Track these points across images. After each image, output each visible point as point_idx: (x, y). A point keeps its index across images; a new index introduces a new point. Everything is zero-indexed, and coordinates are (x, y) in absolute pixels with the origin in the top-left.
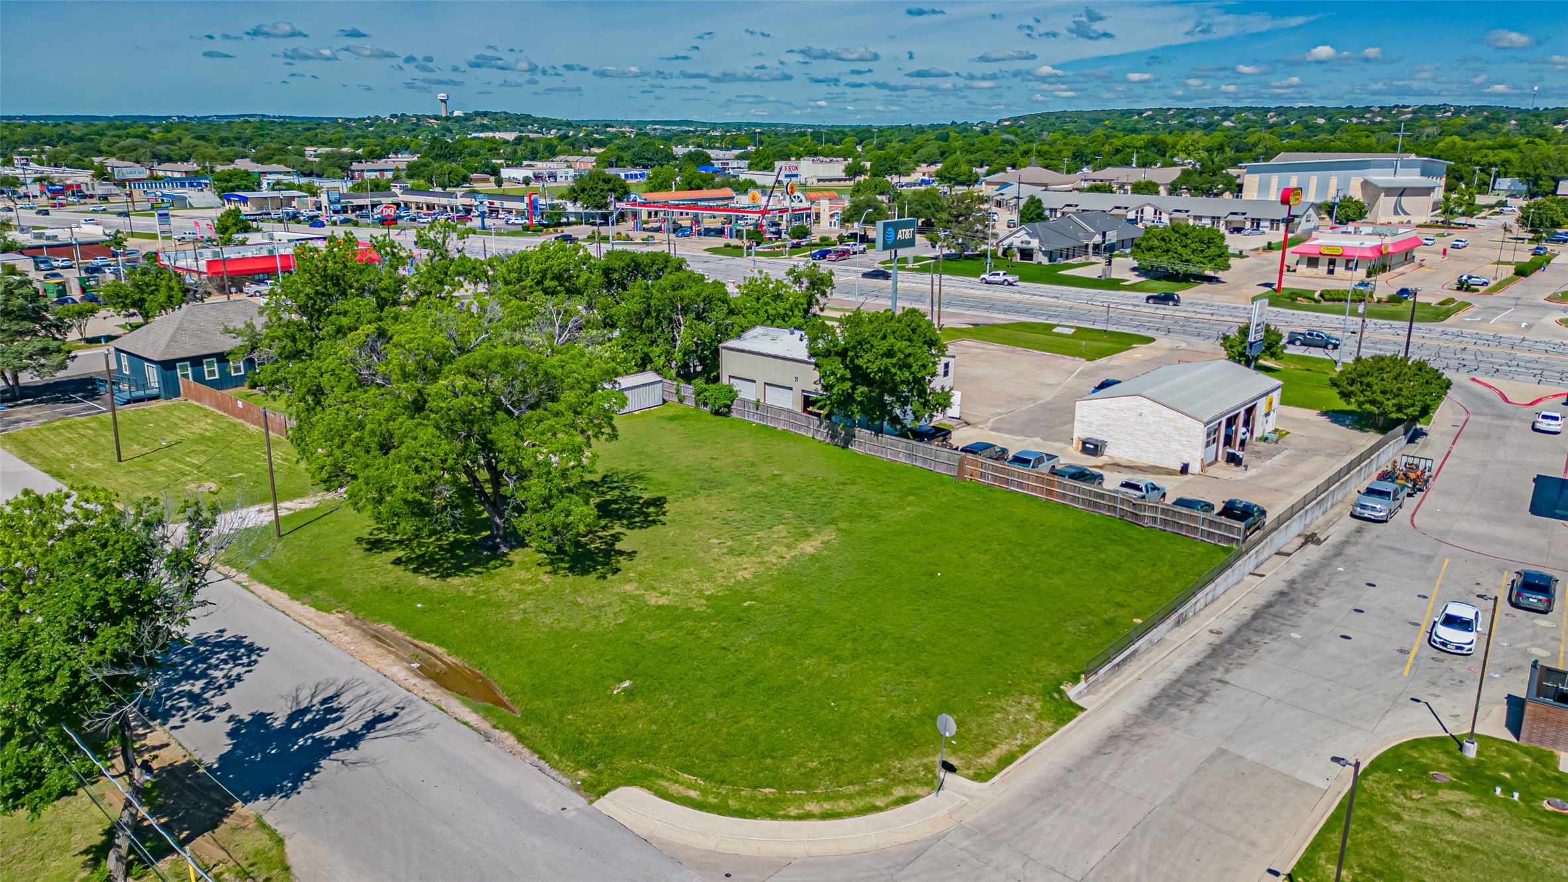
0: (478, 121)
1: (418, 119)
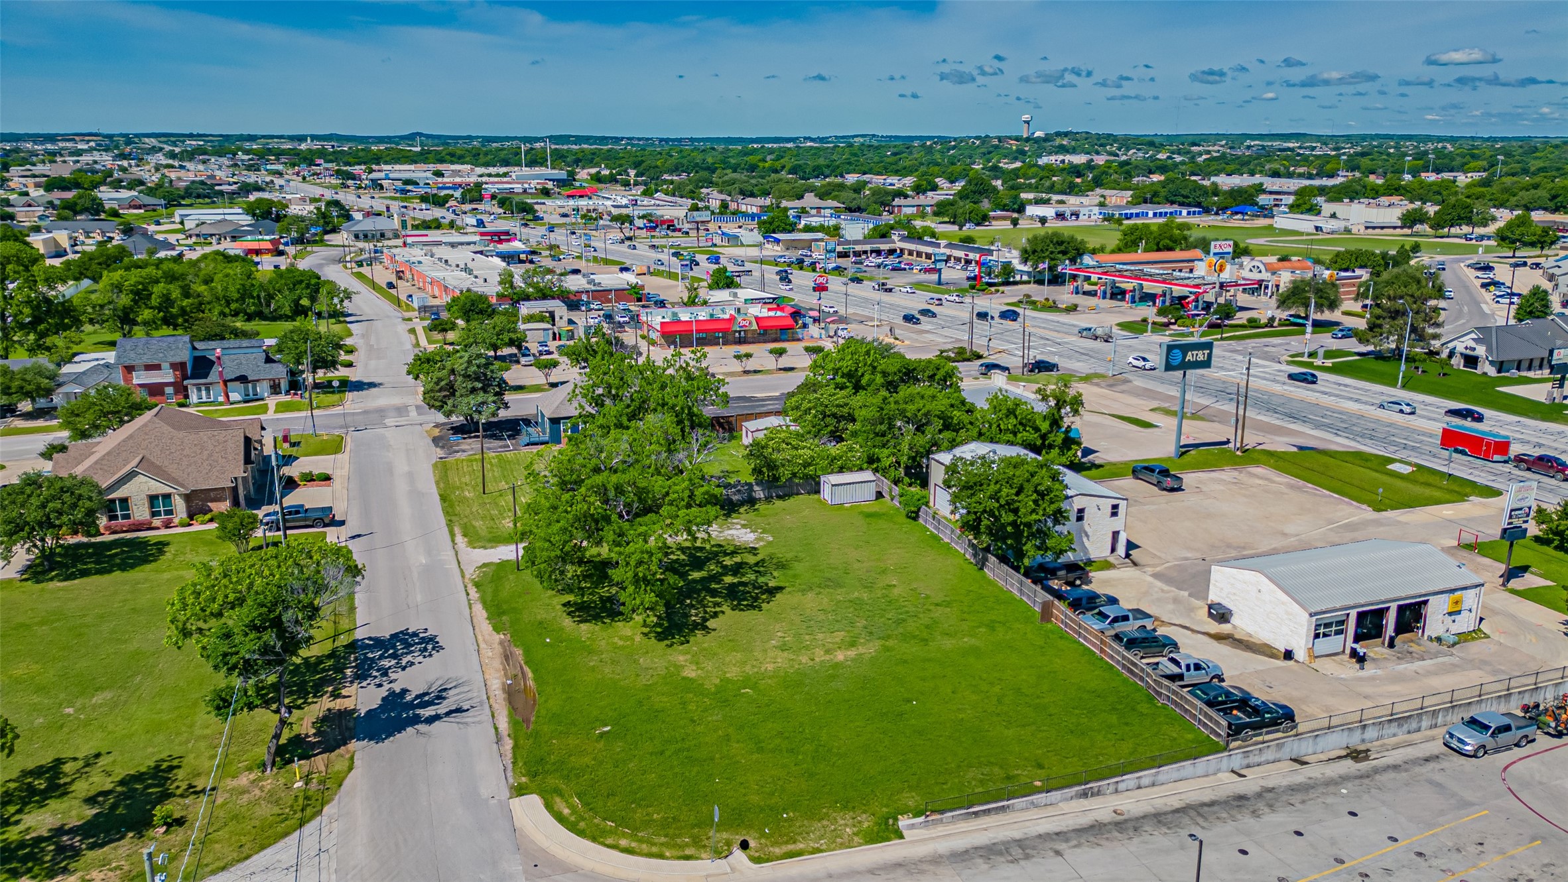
0: (1058, 141)
1: (1000, 141)
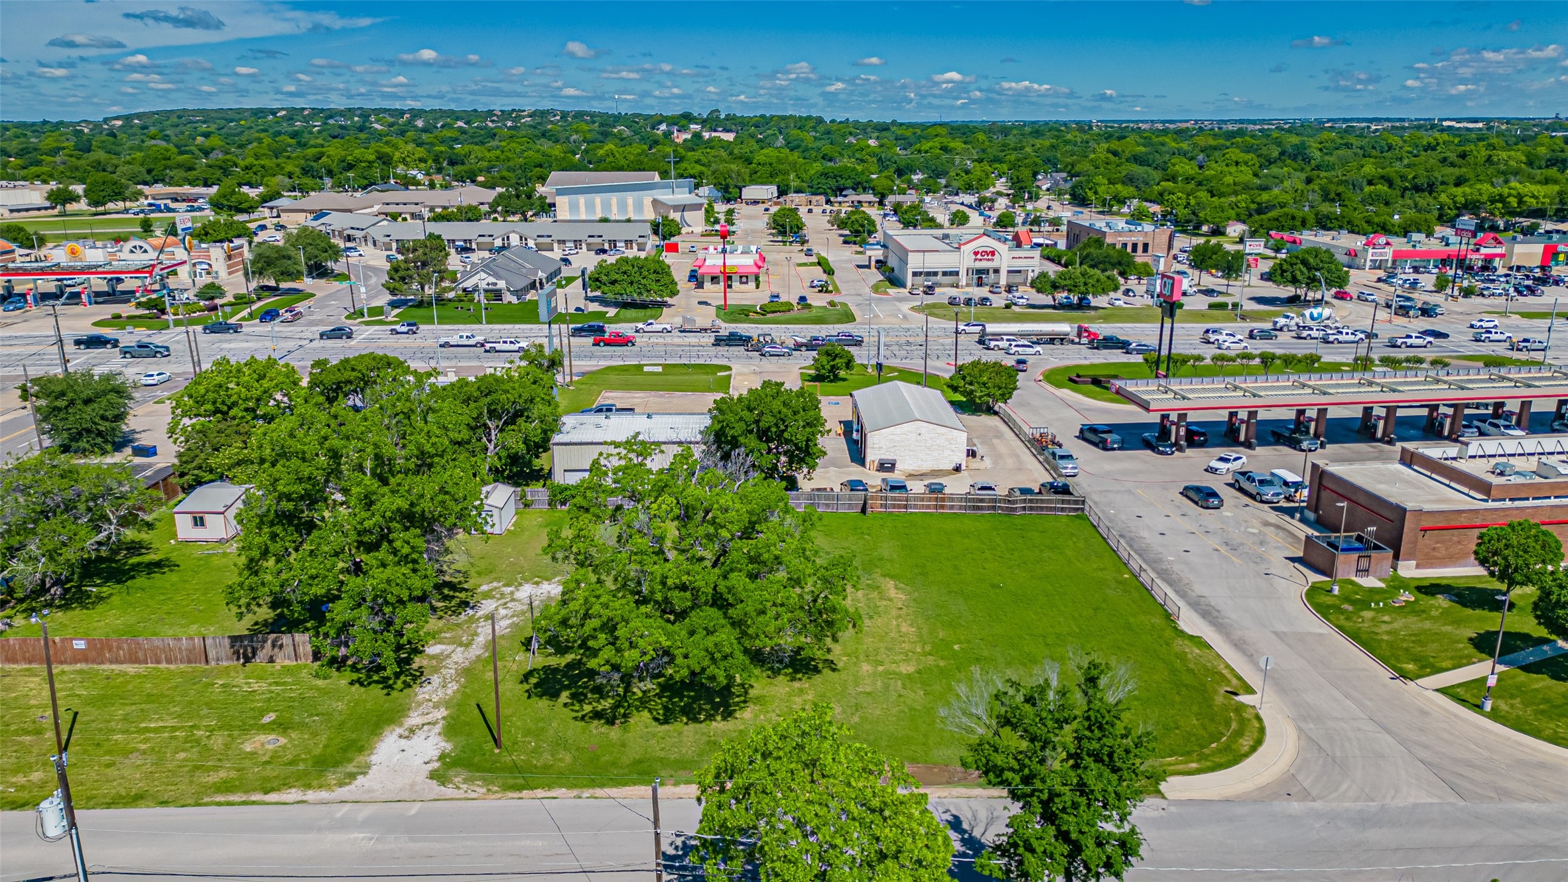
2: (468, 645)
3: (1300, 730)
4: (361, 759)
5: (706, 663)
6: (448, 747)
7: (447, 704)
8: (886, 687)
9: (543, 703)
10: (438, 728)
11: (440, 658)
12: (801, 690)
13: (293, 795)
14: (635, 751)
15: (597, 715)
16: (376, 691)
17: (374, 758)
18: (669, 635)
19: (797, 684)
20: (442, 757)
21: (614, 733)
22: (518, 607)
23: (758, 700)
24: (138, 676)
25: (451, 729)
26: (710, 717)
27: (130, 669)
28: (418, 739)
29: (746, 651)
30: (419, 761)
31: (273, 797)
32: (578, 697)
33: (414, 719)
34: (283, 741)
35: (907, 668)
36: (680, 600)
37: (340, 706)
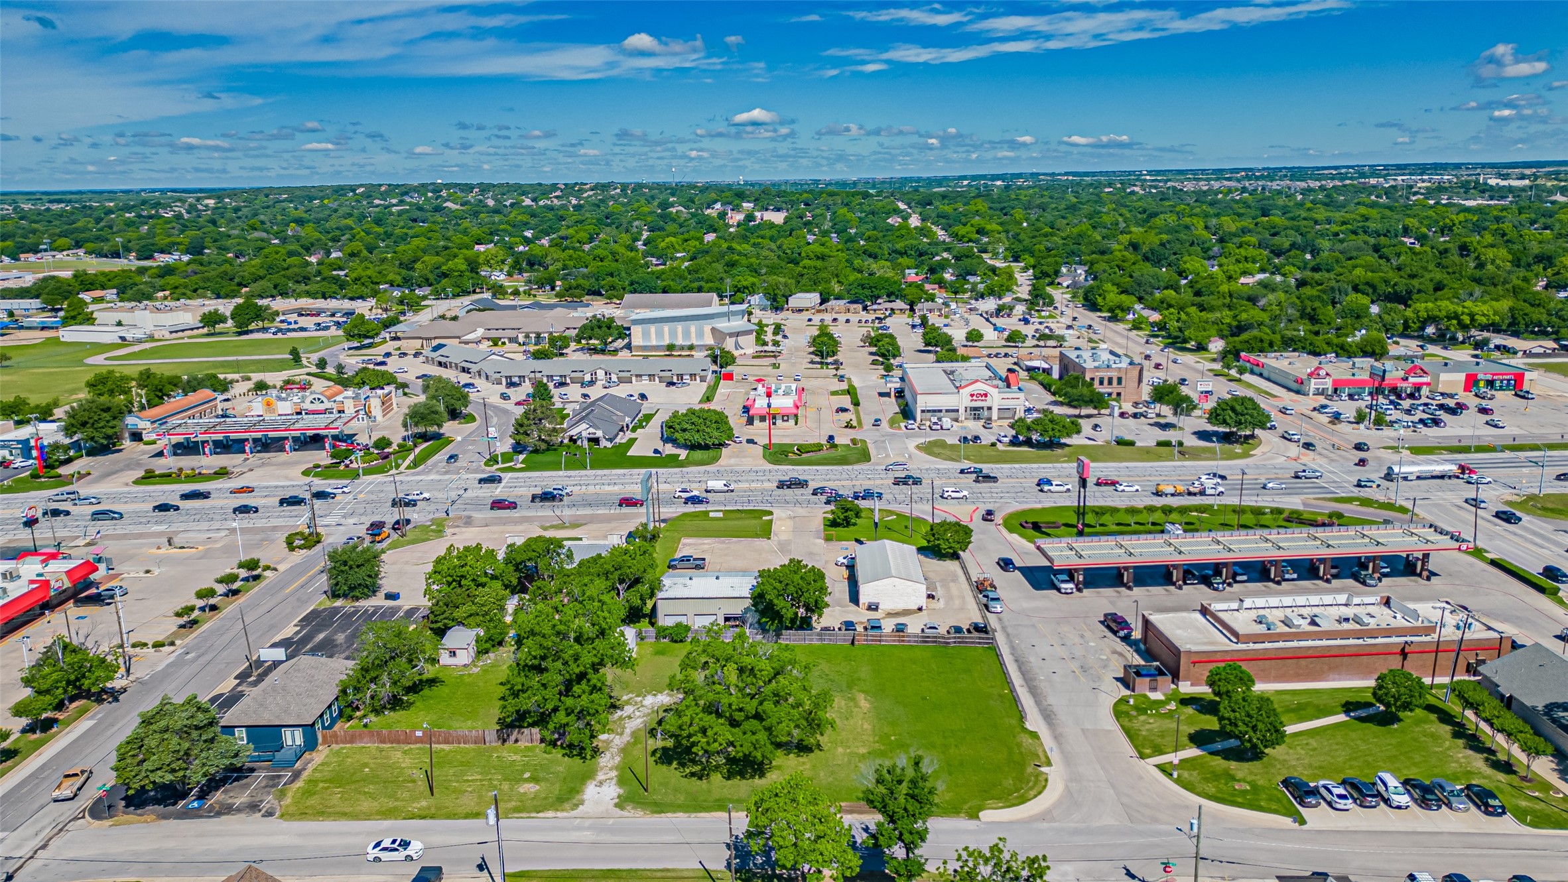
2: (622, 734)
3: (1067, 786)
4: (578, 797)
5: (752, 749)
6: (621, 791)
7: (617, 768)
8: (849, 762)
9: (664, 768)
10: (614, 781)
11: (608, 742)
12: (804, 763)
13: (550, 814)
14: (716, 794)
15: (693, 774)
16: (577, 760)
17: (585, 797)
18: (733, 735)
19: (800, 759)
20: (619, 797)
21: (703, 784)
22: (647, 711)
23: (779, 768)
24: (451, 751)
25: (621, 782)
26: (752, 777)
27: (446, 747)
28: (605, 788)
29: (772, 743)
30: (608, 798)
31: (541, 815)
32: (683, 765)
33: (601, 776)
34: (538, 787)
35: (863, 751)
36: (739, 716)
37: (561, 769)
